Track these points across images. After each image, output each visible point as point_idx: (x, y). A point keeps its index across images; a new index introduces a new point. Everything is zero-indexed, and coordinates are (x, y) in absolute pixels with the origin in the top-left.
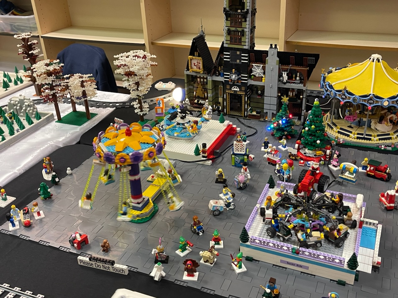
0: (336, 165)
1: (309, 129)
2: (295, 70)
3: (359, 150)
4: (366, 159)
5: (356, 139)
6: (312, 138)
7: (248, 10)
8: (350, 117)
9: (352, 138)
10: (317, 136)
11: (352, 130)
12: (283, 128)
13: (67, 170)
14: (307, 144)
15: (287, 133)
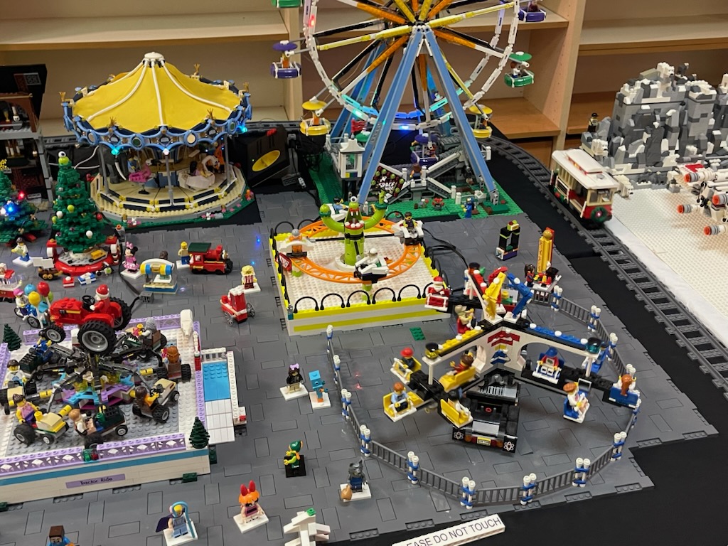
0: (134, 269)
1: (64, 214)
3: (169, 232)
4: (184, 244)
5: (160, 213)
6: (75, 228)
8: (138, 175)
9: (152, 212)
10: (83, 223)
11: (149, 197)
14: (69, 243)
15: (23, 230)
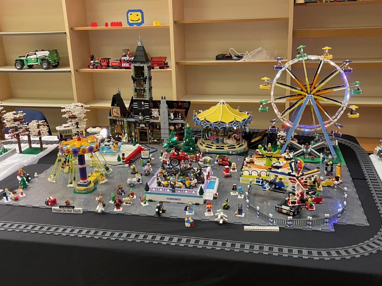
0: (202, 161)
1: (185, 142)
2: (177, 111)
5: (216, 149)
7: (146, 77)
8: (211, 137)
9: (213, 149)
10: (190, 145)
11: (213, 145)
12: (172, 145)
13: (35, 174)
